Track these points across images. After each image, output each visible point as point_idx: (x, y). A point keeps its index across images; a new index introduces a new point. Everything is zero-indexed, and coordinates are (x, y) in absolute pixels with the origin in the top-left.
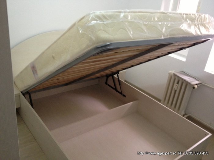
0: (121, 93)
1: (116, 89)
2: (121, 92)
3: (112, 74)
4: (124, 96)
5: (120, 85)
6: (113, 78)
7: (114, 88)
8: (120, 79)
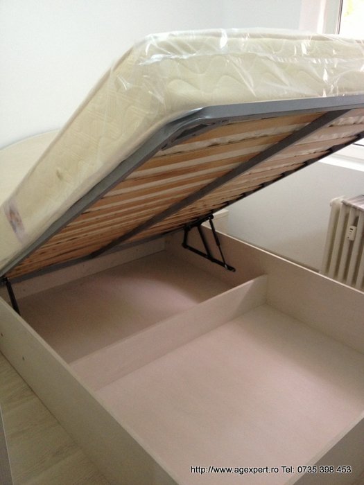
0: (223, 264)
1: (209, 257)
2: (221, 260)
3: (197, 222)
4: (230, 268)
5: (218, 244)
6: (201, 230)
7: (206, 253)
8: (216, 231)
